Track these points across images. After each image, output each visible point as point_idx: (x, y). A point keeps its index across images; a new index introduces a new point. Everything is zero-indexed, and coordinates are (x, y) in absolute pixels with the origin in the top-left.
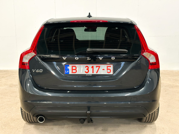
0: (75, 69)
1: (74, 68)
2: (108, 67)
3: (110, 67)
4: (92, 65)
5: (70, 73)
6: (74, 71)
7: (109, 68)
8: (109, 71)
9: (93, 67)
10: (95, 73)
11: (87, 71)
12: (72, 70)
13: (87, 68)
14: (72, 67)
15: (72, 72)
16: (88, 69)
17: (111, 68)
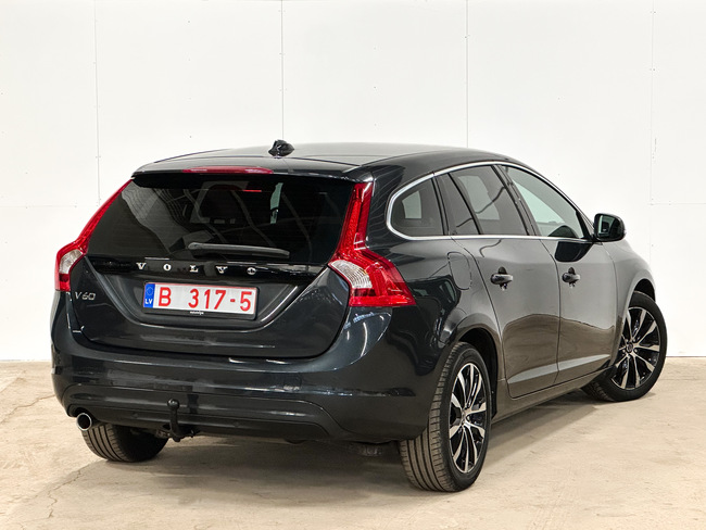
0: (168, 297)
1: (165, 293)
2: (243, 293)
3: (250, 293)
4: (206, 288)
5: (156, 306)
6: (165, 301)
7: (245, 297)
8: (245, 305)
9: (208, 293)
10: (211, 309)
11: (194, 302)
12: (161, 297)
13: (194, 294)
14: (162, 289)
15: (160, 304)
16: (195, 297)
17: (252, 298)
